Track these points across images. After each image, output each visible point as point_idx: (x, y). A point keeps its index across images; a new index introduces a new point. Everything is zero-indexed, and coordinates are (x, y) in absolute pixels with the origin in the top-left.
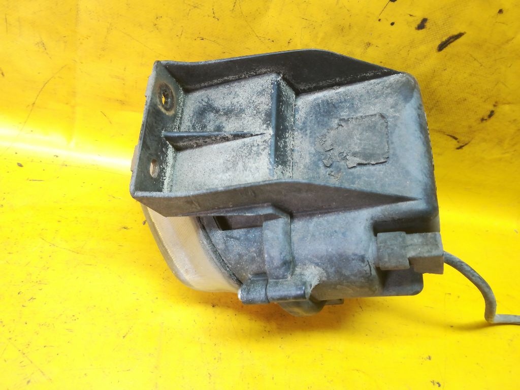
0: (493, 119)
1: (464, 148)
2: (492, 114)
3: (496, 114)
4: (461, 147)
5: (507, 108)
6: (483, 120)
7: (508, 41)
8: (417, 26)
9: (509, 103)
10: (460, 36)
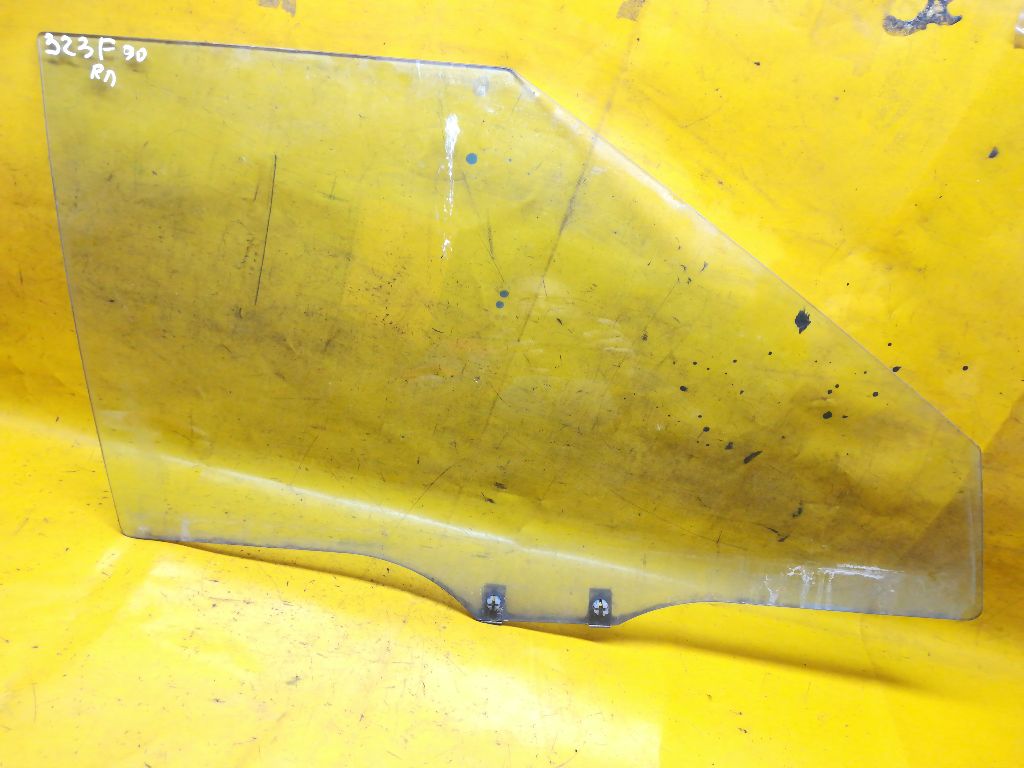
0: (802, 514)
1: (787, 541)
2: (800, 511)
3: (804, 511)
4: (782, 540)
5: (811, 506)
6: (794, 516)
7: (796, 456)
8: (724, 447)
9: (812, 502)
10: (759, 453)
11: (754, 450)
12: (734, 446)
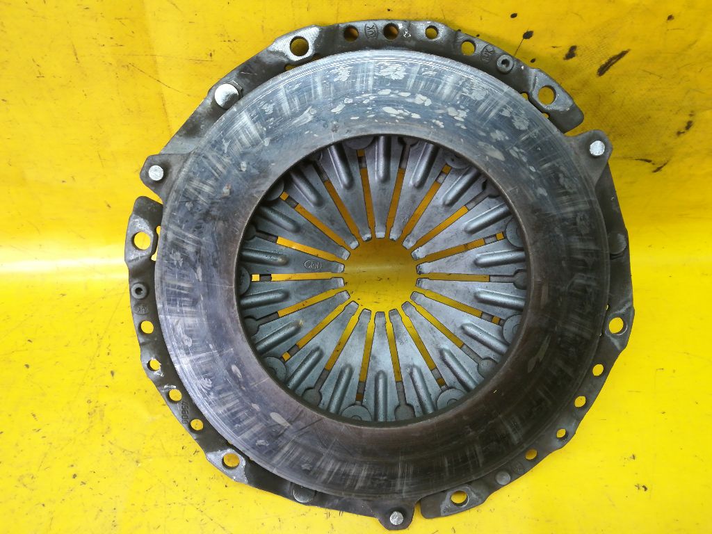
2: (689, 125)
3: (695, 124)
4: (659, 169)
6: (679, 133)
9: (710, 109)
10: (623, 54)
11: (617, 53)
12: (578, 52)
